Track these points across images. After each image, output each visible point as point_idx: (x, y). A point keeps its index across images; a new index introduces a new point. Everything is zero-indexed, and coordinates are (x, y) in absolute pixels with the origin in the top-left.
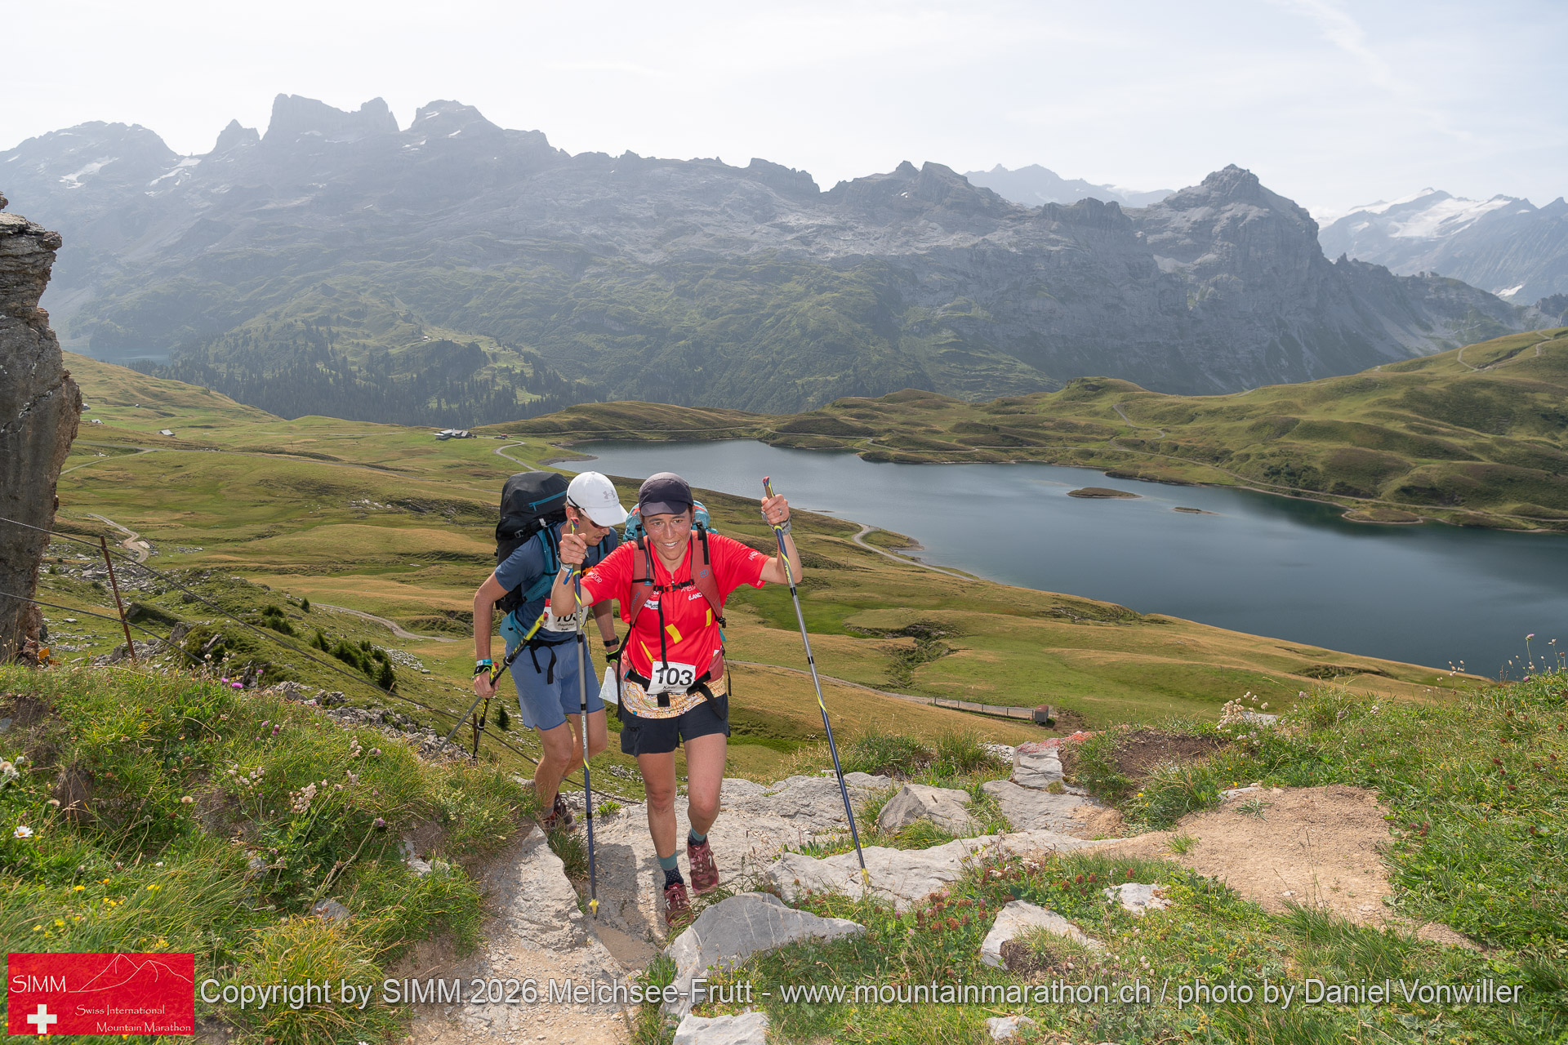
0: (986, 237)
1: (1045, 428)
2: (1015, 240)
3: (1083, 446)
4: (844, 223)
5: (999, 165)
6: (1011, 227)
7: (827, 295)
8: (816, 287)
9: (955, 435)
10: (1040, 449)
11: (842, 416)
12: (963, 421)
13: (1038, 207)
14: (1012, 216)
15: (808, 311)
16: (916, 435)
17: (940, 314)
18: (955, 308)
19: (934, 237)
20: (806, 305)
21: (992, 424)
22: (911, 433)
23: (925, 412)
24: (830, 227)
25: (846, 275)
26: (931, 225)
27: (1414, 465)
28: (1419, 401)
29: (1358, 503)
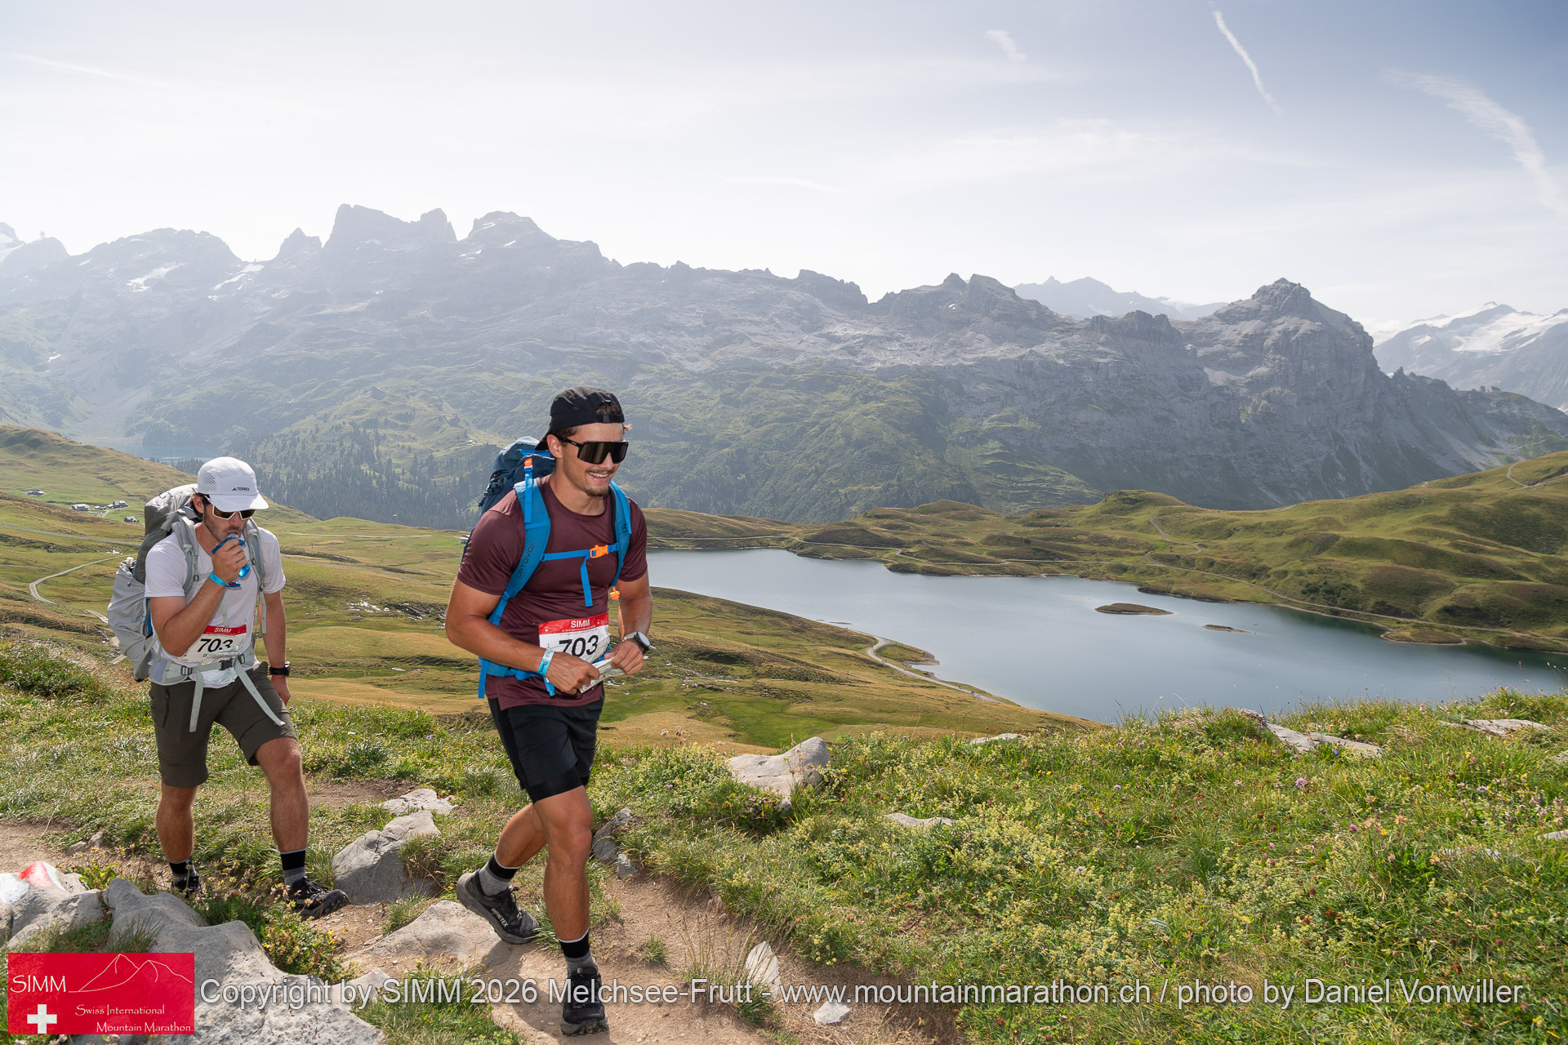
0: (1034, 349)
1: (1078, 541)
2: (1062, 352)
3: (1116, 561)
4: (891, 334)
5: (1052, 278)
6: (1058, 339)
7: (872, 405)
8: (861, 397)
9: (986, 547)
10: (1072, 563)
11: (873, 527)
12: (995, 534)
13: (1087, 319)
14: (1060, 328)
15: (853, 420)
16: (946, 547)
17: (986, 425)
18: (1000, 419)
19: (981, 348)
20: (851, 414)
21: (1024, 537)
22: (942, 545)
23: (958, 523)
24: (877, 337)
25: (891, 385)
26: (978, 336)
27: (1458, 584)
28: (1464, 518)
29: (1399, 622)
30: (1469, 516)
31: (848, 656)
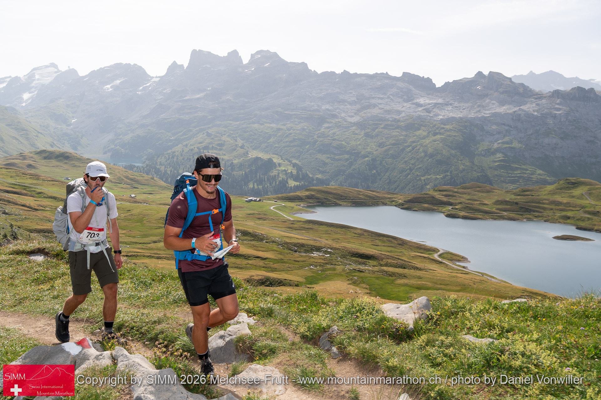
0: (521, 107)
1: (544, 204)
2: (536, 109)
3: (564, 213)
4: (448, 102)
5: (531, 72)
6: (534, 102)
7: (438, 137)
8: (432, 133)
9: (495, 206)
10: (540, 214)
11: (438, 196)
12: (500, 199)
13: (550, 92)
14: (535, 97)
15: (428, 144)
16: (474, 206)
17: (496, 146)
18: (503, 143)
19: (493, 108)
20: (427, 141)
21: (515, 201)
22: (472, 204)
23: (480, 194)
24: (440, 104)
25: (448, 127)
26: (492, 102)
31: (425, 257)
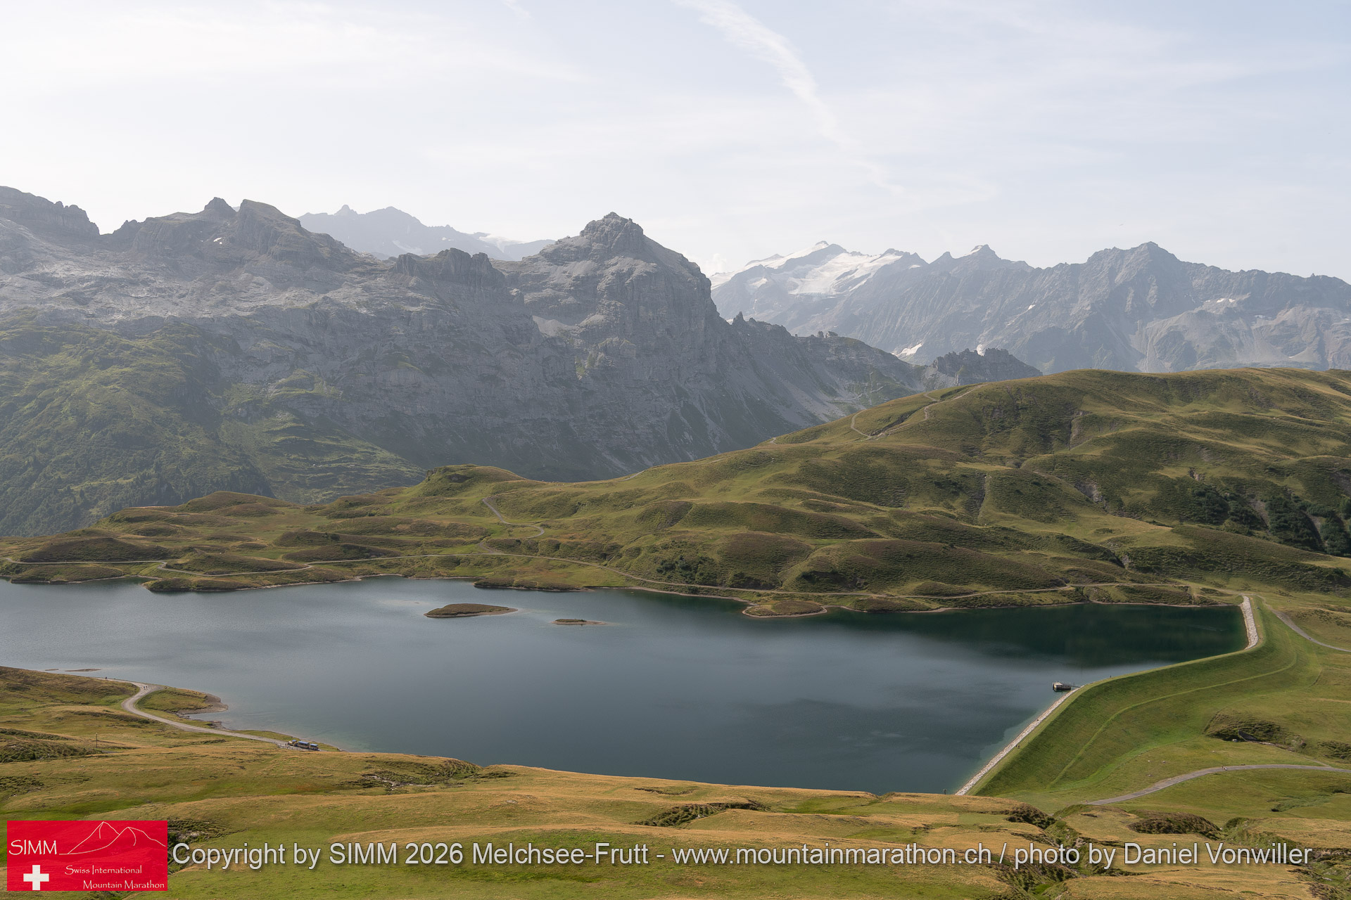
0: (327, 295)
1: (399, 532)
2: (365, 299)
3: (446, 552)
4: (135, 276)
5: (346, 207)
6: (359, 283)
7: (114, 371)
8: (97, 360)
9: (282, 549)
10: (393, 560)
11: (125, 535)
12: (293, 531)
13: (392, 258)
14: (360, 269)
15: (87, 391)
16: (227, 554)
17: (272, 392)
18: (292, 385)
19: (260, 294)
20: (83, 383)
21: (331, 532)
22: (222, 550)
23: (242, 521)
24: (115, 280)
25: (140, 343)
26: (256, 279)
27: (813, 547)
28: (814, 475)
29: (759, 595)
30: (819, 471)
